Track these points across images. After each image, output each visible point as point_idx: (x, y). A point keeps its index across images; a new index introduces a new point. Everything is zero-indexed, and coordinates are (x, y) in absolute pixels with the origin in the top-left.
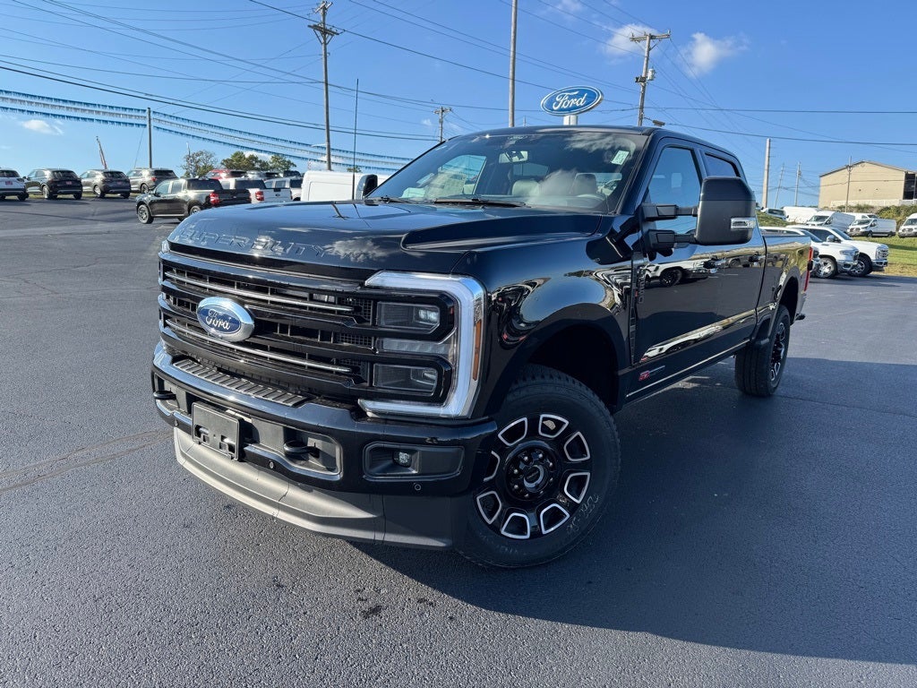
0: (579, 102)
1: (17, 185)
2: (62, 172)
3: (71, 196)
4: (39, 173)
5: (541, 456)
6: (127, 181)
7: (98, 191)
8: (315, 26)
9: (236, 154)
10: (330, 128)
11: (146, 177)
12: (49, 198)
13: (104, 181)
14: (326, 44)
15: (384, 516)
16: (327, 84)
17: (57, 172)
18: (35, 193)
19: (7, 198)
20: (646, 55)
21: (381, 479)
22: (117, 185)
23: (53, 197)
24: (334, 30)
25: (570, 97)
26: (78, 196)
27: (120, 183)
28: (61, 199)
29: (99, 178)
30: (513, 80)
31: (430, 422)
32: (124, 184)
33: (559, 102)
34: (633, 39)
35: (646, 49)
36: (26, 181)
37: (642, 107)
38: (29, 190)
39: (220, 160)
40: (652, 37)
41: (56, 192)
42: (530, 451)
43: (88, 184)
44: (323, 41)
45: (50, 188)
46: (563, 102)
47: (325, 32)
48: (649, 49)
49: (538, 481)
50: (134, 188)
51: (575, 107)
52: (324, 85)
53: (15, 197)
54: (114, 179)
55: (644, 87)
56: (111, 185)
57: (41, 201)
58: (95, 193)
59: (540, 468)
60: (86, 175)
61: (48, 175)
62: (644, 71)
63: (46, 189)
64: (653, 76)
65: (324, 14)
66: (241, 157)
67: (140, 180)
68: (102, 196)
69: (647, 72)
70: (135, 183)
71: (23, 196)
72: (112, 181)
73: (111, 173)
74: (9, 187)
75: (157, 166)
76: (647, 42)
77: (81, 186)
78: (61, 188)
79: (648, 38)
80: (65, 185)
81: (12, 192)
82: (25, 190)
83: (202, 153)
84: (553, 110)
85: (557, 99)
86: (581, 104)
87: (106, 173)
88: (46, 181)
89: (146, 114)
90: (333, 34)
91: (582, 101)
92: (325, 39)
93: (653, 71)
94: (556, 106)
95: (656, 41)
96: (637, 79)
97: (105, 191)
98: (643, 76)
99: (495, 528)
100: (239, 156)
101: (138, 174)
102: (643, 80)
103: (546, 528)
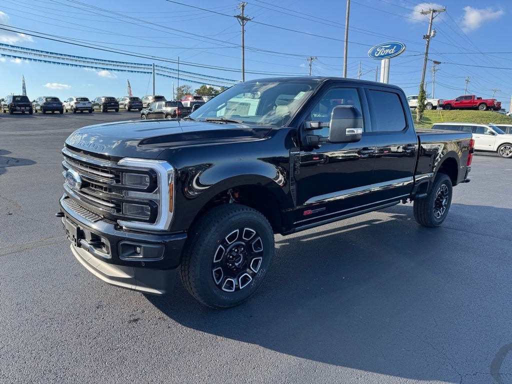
0: (391, 51)
1: (88, 105)
2: (110, 98)
3: (114, 110)
4: (99, 99)
5: (242, 249)
6: (141, 102)
7: (127, 108)
8: (238, 16)
9: (202, 87)
10: (245, 71)
11: (151, 99)
12: (104, 111)
13: (130, 102)
14: (243, 26)
15: (135, 278)
16: (243, 48)
17: (108, 98)
18: (97, 109)
19: (84, 111)
20: (430, 22)
21: (127, 259)
22: (136, 105)
23: (105, 111)
24: (248, 18)
25: (386, 49)
26: (117, 110)
27: (137, 104)
28: (110, 112)
29: (127, 101)
30: (347, 42)
31: (149, 232)
32: (140, 104)
33: (378, 52)
34: (422, 13)
35: (431, 19)
36: (93, 103)
37: (427, 54)
38: (94, 107)
39: (194, 90)
40: (434, 11)
41: (106, 108)
42: (237, 246)
43: (122, 104)
44: (242, 24)
45: (104, 106)
46: (381, 52)
47: (243, 19)
48: (433, 18)
49: (240, 262)
50: (144, 106)
51: (388, 54)
52: (242, 48)
53: (87, 111)
54: (135, 101)
55: (428, 42)
56: (133, 105)
57: (99, 113)
58: (125, 108)
59: (241, 255)
60: (121, 100)
61: (103, 100)
62: (429, 32)
63: (102, 107)
64: (434, 35)
65: (243, 9)
66: (205, 88)
67: (148, 102)
68: (129, 110)
69: (430, 32)
70: (145, 103)
71: (91, 111)
72: (133, 102)
73: (134, 98)
74: (85, 106)
75: (157, 94)
76: (431, 14)
77: (119, 105)
78: (110, 106)
79: (432, 12)
80: (111, 105)
81: (86, 109)
82: (91, 108)
83: (185, 86)
84: (375, 56)
85: (378, 50)
86: (392, 52)
87: (131, 98)
88: (102, 103)
89: (152, 67)
90: (248, 20)
91: (393, 50)
92: (243, 23)
93: (435, 32)
94: (377, 54)
95: (437, 13)
96: (424, 36)
97: (130, 108)
98: (428, 34)
99: (220, 286)
100: (204, 88)
101: (147, 98)
102: (428, 37)
103: (242, 286)
